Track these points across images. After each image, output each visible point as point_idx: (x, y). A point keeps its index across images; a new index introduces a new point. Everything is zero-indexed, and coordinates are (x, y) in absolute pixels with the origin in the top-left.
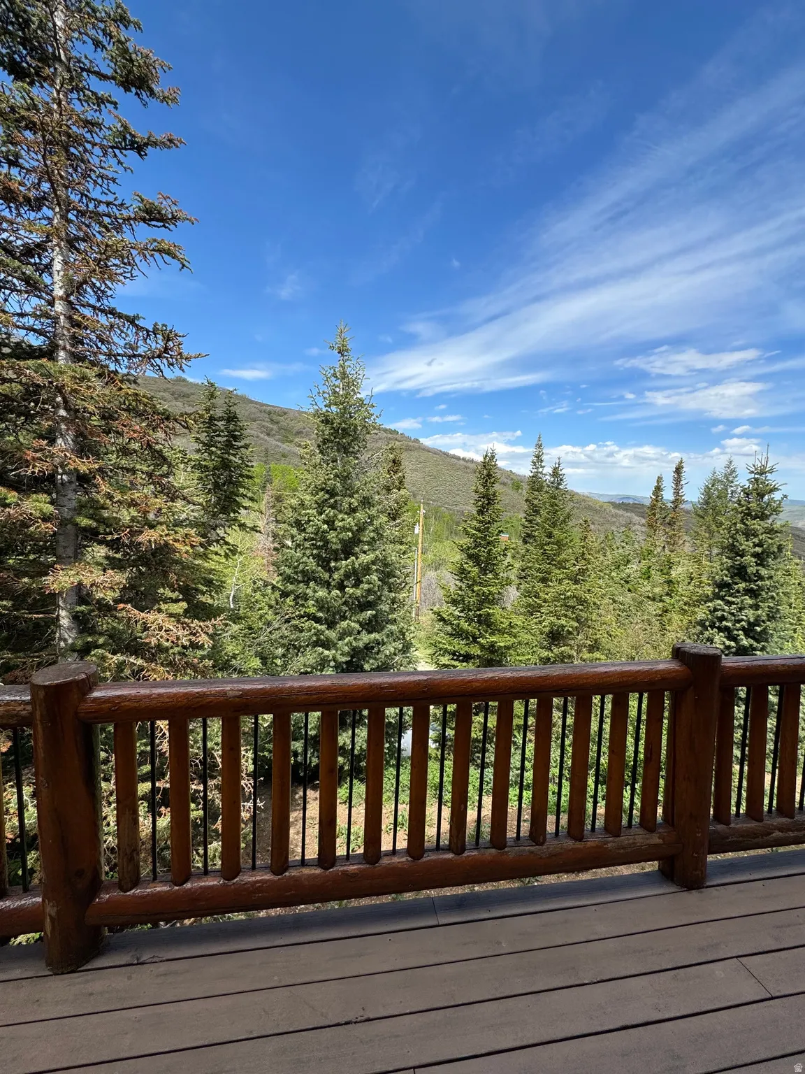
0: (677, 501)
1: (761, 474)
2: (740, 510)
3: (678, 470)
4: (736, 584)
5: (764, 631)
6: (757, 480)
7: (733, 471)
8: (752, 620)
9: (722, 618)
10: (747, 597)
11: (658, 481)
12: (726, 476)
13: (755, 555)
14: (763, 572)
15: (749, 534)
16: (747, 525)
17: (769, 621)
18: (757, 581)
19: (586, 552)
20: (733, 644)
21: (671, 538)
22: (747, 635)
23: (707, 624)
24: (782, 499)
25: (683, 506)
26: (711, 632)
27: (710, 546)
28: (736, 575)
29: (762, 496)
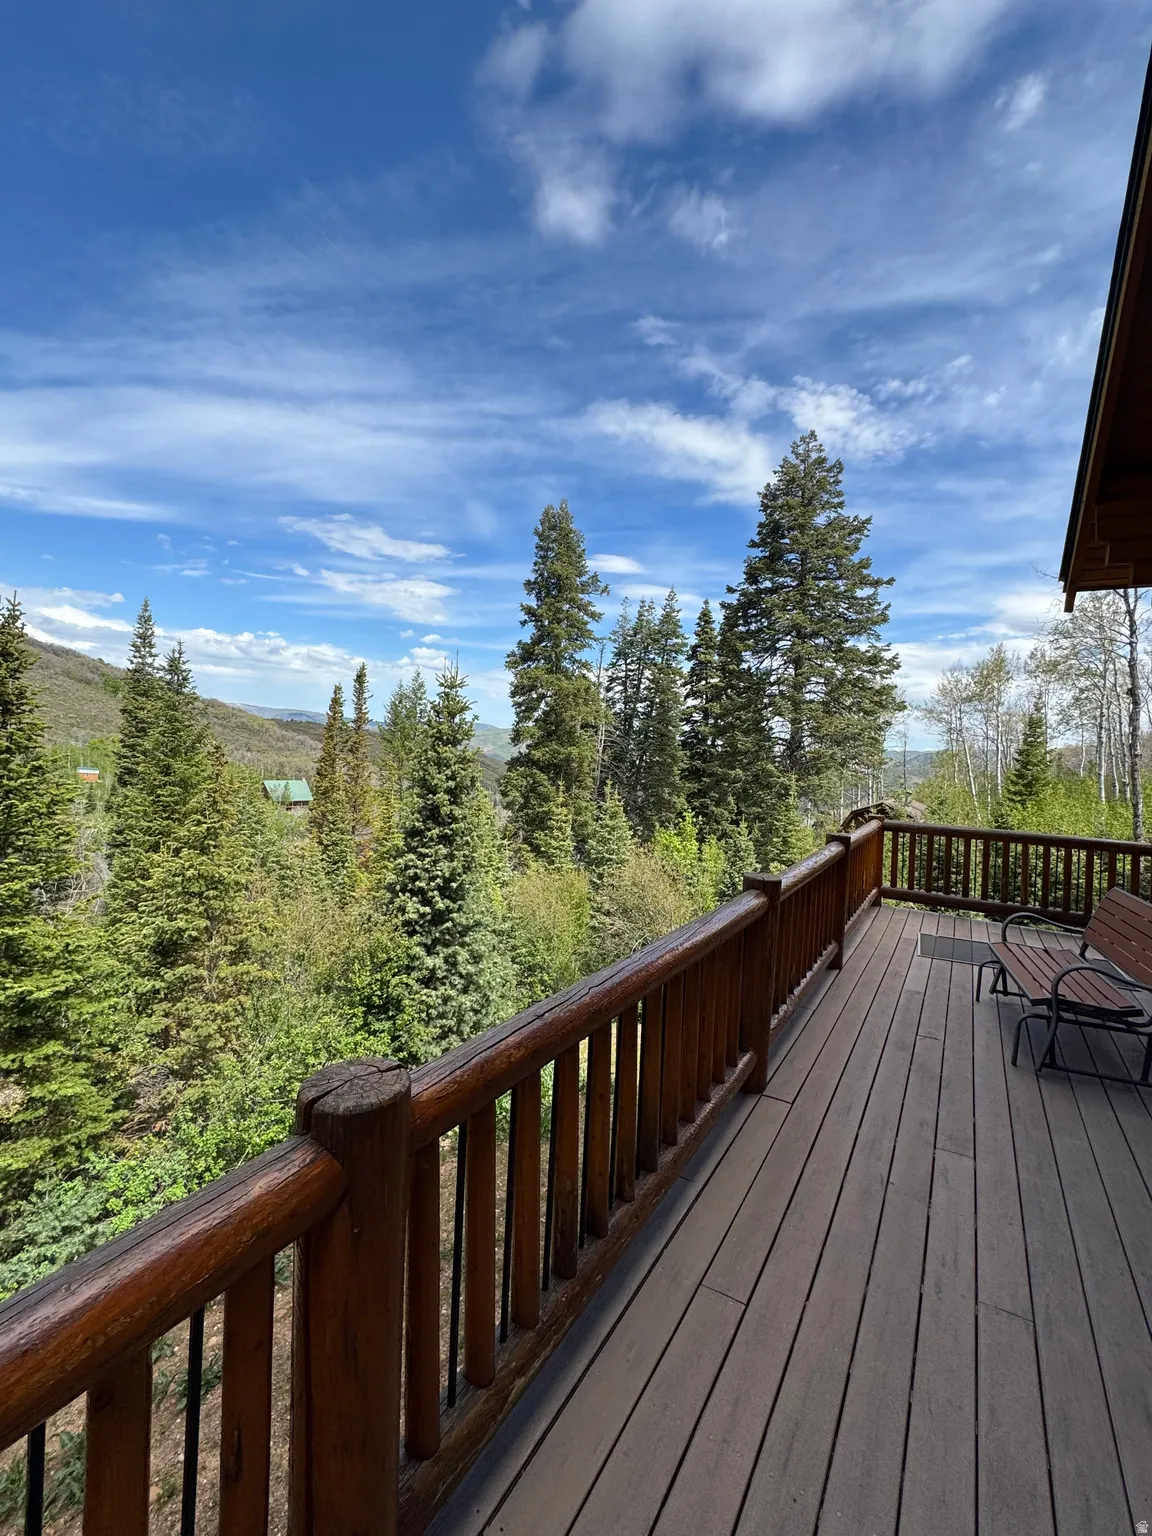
0: (360, 719)
1: (452, 687)
2: (430, 733)
3: (360, 678)
4: (429, 830)
5: (461, 886)
6: (447, 694)
7: (421, 686)
8: (447, 875)
9: (416, 878)
10: (441, 846)
11: (335, 692)
12: (414, 692)
13: (449, 791)
14: (458, 812)
15: (441, 764)
16: (438, 753)
17: (465, 873)
18: (451, 824)
19: (219, 799)
20: (428, 909)
21: (354, 770)
22: (443, 896)
23: (398, 888)
24: (474, 720)
25: (366, 728)
26: (403, 898)
27: (399, 779)
28: (428, 818)
29: (452, 715)
